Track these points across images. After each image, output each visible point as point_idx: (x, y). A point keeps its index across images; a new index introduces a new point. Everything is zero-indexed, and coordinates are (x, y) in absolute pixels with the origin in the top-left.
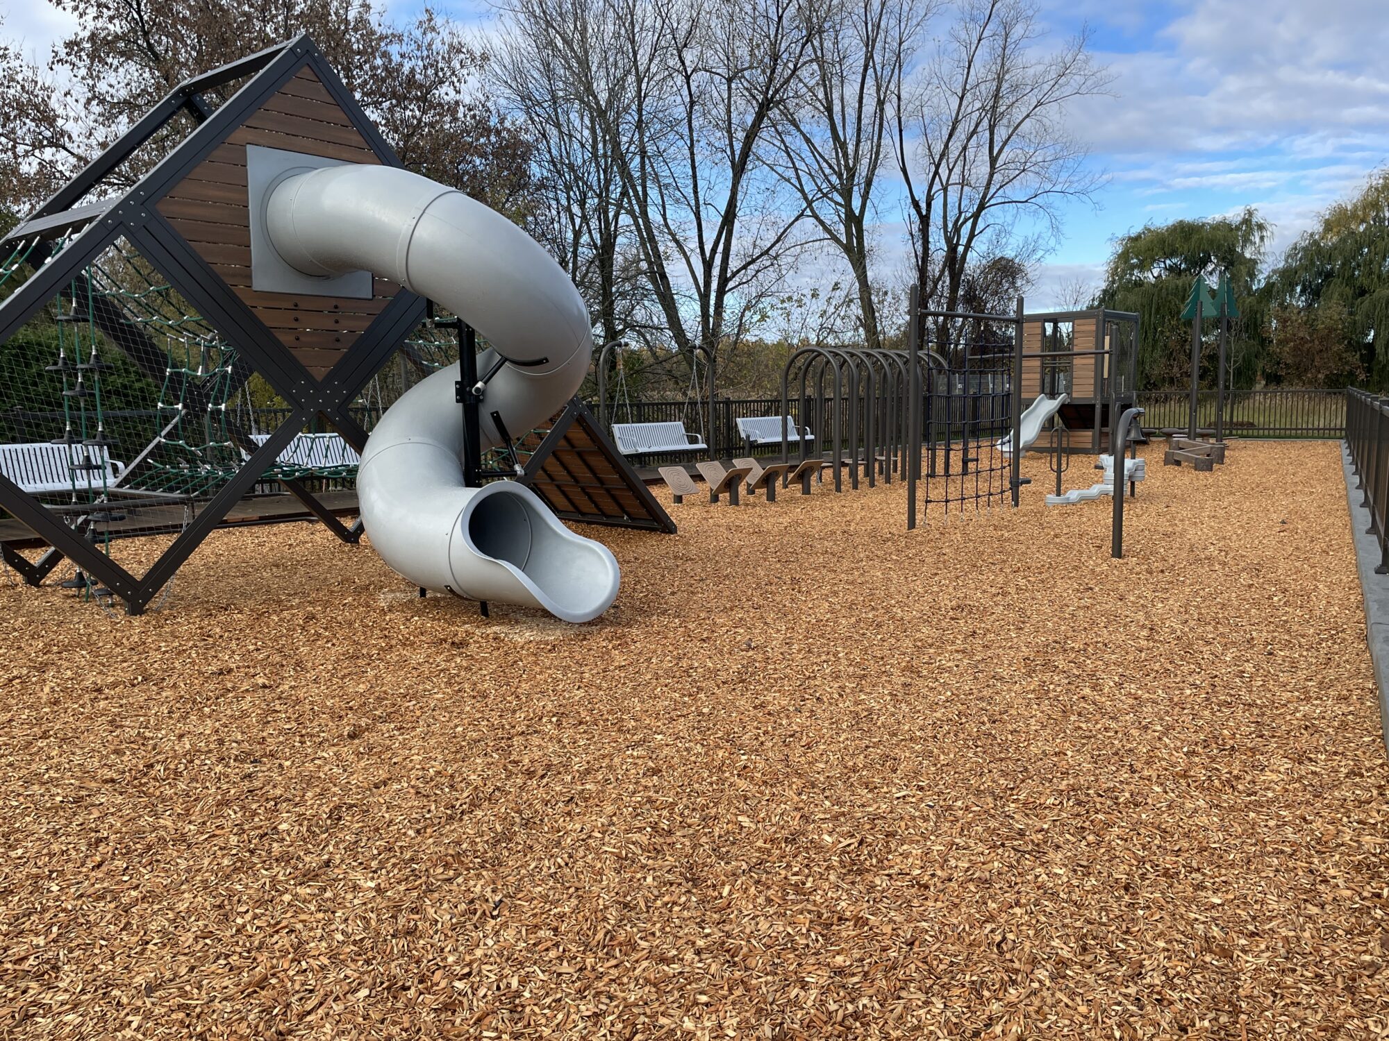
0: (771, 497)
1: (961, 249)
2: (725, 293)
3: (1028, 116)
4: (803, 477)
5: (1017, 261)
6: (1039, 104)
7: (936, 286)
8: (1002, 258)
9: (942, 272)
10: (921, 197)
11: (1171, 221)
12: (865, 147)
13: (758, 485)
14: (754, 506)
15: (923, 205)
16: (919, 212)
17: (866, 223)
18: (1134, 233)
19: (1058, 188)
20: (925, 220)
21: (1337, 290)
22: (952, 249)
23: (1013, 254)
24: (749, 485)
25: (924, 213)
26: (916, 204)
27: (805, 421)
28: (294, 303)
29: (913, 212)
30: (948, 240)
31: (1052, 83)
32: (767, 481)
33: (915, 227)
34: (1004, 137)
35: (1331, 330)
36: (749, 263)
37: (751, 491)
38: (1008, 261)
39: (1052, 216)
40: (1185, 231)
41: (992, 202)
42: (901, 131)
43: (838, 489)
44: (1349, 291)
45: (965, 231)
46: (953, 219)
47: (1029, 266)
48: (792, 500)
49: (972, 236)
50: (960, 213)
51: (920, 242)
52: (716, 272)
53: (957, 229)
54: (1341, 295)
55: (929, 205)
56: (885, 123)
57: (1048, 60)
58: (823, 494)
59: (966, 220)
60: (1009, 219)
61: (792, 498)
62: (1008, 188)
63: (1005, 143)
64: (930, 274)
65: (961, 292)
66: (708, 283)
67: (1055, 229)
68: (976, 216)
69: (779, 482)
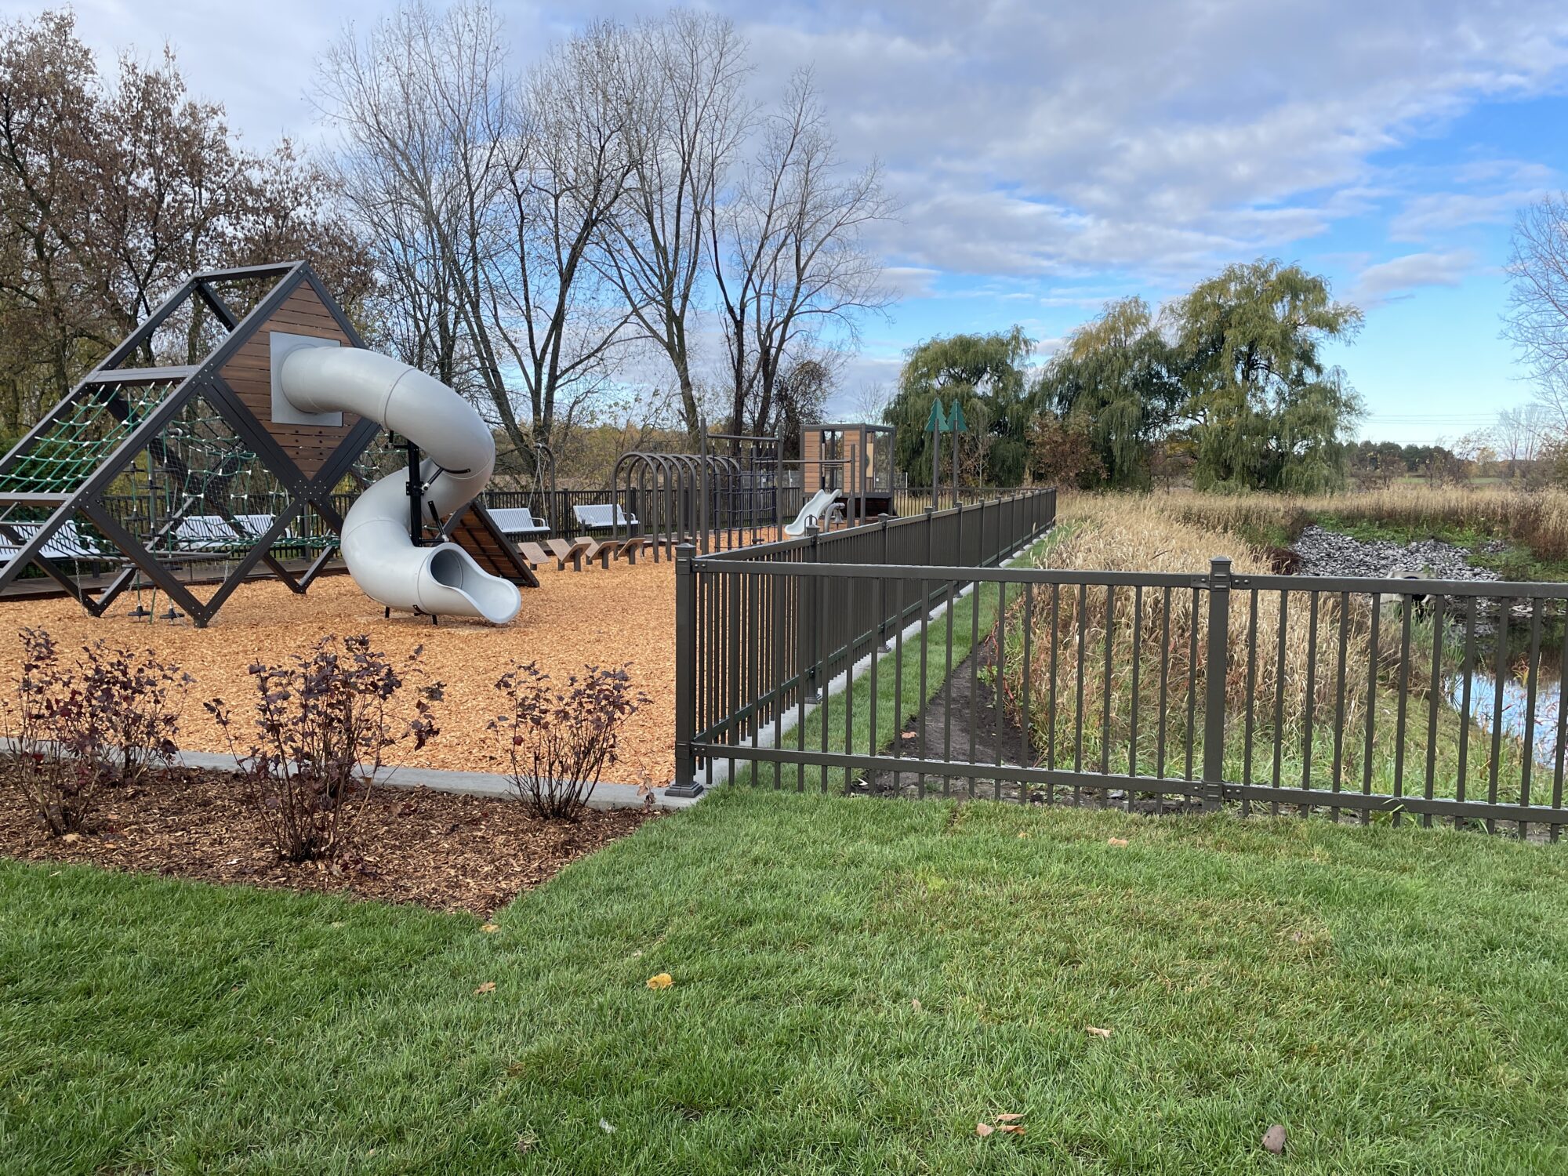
0: (605, 566)
1: (773, 351)
2: (555, 389)
3: (829, 234)
4: (629, 551)
5: (823, 365)
6: (839, 224)
7: (751, 386)
8: (809, 362)
9: (757, 371)
10: (735, 303)
11: (952, 336)
12: (684, 253)
13: (595, 557)
14: (593, 572)
15: (738, 312)
16: (734, 317)
17: (686, 324)
18: (922, 344)
19: (856, 301)
20: (739, 325)
21: (1084, 400)
22: (766, 351)
23: (819, 359)
24: (588, 557)
25: (739, 318)
26: (731, 310)
27: (631, 508)
28: (296, 431)
29: (728, 316)
30: (762, 343)
31: (850, 206)
32: (602, 554)
33: (732, 329)
34: (809, 252)
35: (1080, 435)
36: (578, 363)
37: (589, 562)
38: (816, 365)
39: (852, 326)
40: (965, 345)
41: (802, 309)
42: (715, 242)
43: (657, 561)
44: (1094, 402)
45: (777, 334)
46: (767, 323)
47: (834, 371)
48: (621, 568)
49: (782, 340)
50: (772, 318)
51: (736, 345)
52: (546, 370)
53: (769, 333)
54: (1087, 405)
55: (742, 311)
56: (702, 235)
57: (846, 185)
58: (645, 564)
59: (778, 325)
60: (815, 327)
61: (621, 567)
62: (815, 299)
63: (810, 258)
64: (746, 375)
65: (774, 391)
66: (538, 381)
67: (855, 336)
68: (786, 322)
69: (611, 555)
